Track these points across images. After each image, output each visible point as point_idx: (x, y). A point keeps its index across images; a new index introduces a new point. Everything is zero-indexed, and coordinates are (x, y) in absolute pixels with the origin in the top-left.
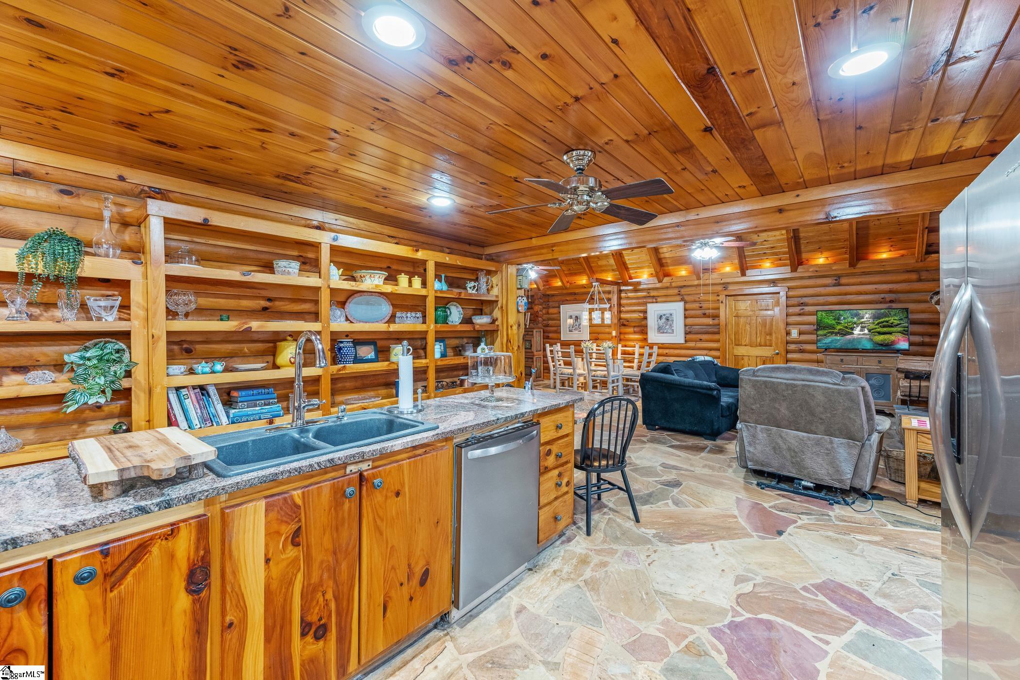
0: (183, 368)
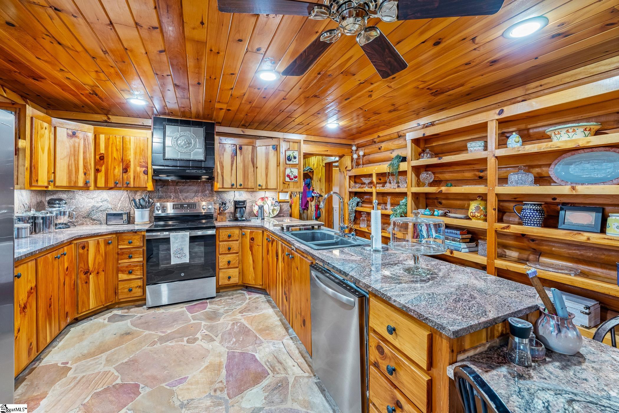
0: (443, 212)
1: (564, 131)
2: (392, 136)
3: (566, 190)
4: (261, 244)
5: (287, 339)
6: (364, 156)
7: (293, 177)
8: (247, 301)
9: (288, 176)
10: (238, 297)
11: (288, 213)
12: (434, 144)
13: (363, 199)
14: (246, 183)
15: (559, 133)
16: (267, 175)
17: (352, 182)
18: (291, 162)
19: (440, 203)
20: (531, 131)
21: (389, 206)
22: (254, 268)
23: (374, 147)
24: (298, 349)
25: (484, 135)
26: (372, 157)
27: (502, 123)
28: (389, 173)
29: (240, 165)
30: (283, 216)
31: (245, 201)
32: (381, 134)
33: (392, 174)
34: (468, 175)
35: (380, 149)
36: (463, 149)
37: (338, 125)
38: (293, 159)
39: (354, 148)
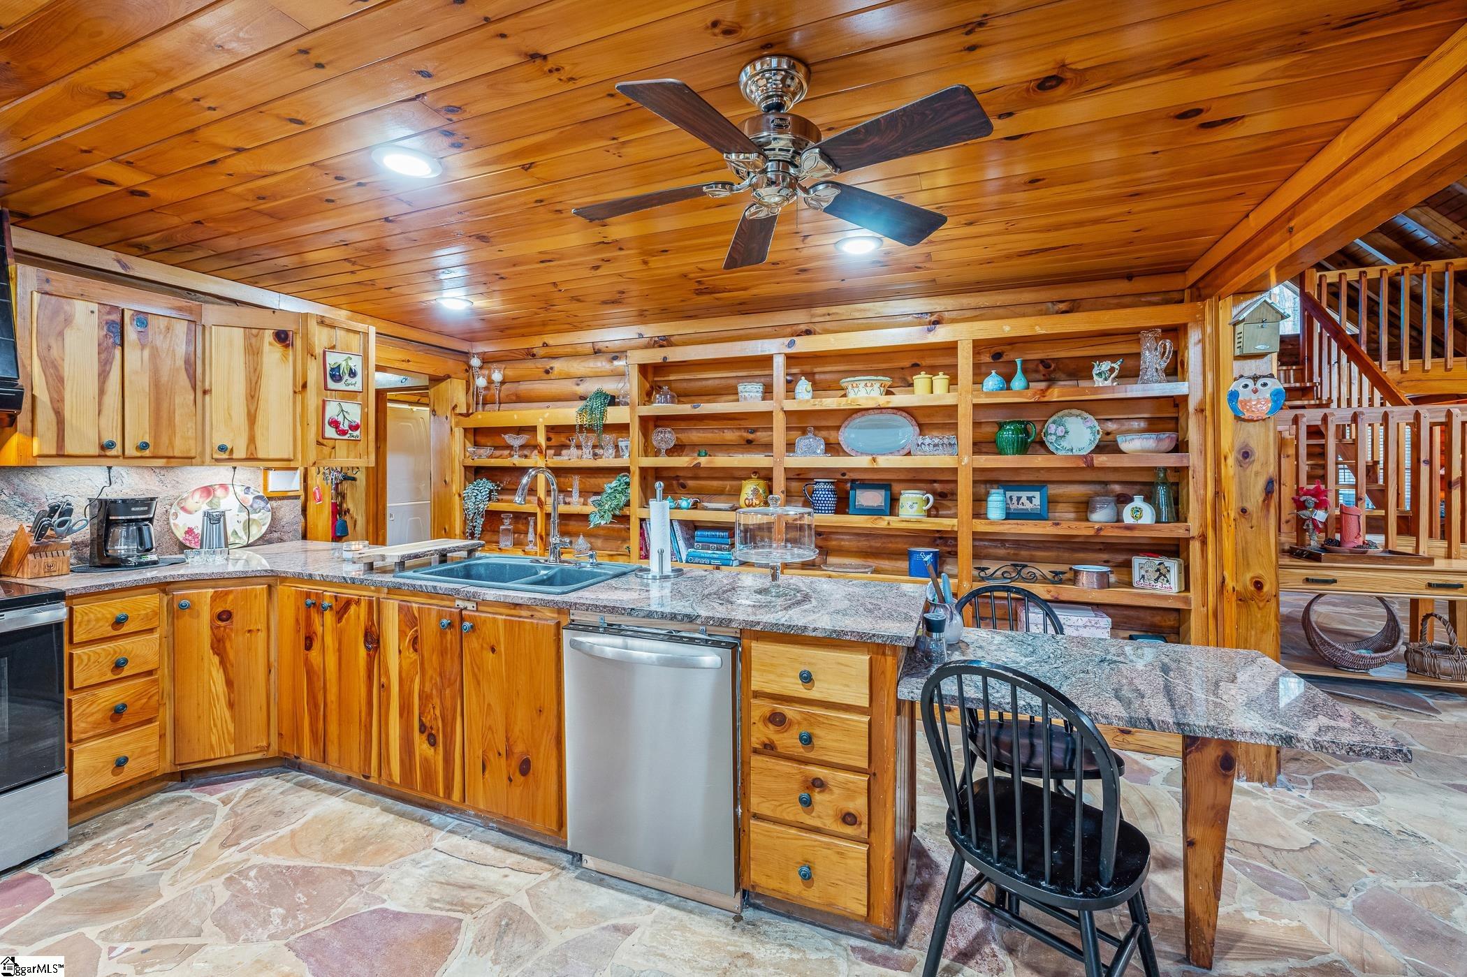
0: (691, 501)
1: (863, 384)
2: (579, 349)
3: (863, 462)
4: (262, 626)
5: (443, 839)
6: (503, 383)
7: (346, 427)
8: (223, 811)
9: (335, 424)
10: (170, 813)
11: (295, 530)
12: (672, 378)
13: (501, 482)
14: (165, 439)
15: (857, 387)
16: (252, 419)
17: (468, 444)
18: (341, 386)
19: (684, 486)
20: (817, 377)
21: (575, 498)
22: (231, 705)
23: (529, 366)
24: (488, 843)
25: (767, 372)
26: (524, 387)
27: (791, 359)
28: (581, 426)
29: (139, 382)
30: (281, 540)
31: (152, 499)
32: (552, 340)
33: (590, 429)
34: (730, 436)
35: (547, 372)
36: (730, 391)
37: (468, 304)
38: (346, 377)
39: (475, 362)
